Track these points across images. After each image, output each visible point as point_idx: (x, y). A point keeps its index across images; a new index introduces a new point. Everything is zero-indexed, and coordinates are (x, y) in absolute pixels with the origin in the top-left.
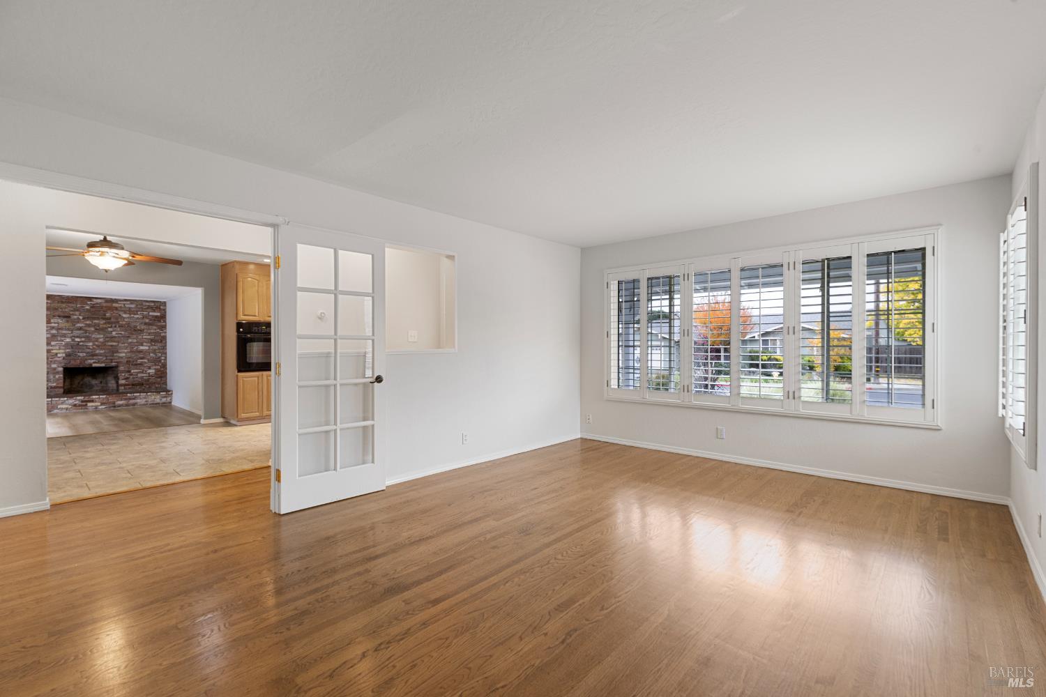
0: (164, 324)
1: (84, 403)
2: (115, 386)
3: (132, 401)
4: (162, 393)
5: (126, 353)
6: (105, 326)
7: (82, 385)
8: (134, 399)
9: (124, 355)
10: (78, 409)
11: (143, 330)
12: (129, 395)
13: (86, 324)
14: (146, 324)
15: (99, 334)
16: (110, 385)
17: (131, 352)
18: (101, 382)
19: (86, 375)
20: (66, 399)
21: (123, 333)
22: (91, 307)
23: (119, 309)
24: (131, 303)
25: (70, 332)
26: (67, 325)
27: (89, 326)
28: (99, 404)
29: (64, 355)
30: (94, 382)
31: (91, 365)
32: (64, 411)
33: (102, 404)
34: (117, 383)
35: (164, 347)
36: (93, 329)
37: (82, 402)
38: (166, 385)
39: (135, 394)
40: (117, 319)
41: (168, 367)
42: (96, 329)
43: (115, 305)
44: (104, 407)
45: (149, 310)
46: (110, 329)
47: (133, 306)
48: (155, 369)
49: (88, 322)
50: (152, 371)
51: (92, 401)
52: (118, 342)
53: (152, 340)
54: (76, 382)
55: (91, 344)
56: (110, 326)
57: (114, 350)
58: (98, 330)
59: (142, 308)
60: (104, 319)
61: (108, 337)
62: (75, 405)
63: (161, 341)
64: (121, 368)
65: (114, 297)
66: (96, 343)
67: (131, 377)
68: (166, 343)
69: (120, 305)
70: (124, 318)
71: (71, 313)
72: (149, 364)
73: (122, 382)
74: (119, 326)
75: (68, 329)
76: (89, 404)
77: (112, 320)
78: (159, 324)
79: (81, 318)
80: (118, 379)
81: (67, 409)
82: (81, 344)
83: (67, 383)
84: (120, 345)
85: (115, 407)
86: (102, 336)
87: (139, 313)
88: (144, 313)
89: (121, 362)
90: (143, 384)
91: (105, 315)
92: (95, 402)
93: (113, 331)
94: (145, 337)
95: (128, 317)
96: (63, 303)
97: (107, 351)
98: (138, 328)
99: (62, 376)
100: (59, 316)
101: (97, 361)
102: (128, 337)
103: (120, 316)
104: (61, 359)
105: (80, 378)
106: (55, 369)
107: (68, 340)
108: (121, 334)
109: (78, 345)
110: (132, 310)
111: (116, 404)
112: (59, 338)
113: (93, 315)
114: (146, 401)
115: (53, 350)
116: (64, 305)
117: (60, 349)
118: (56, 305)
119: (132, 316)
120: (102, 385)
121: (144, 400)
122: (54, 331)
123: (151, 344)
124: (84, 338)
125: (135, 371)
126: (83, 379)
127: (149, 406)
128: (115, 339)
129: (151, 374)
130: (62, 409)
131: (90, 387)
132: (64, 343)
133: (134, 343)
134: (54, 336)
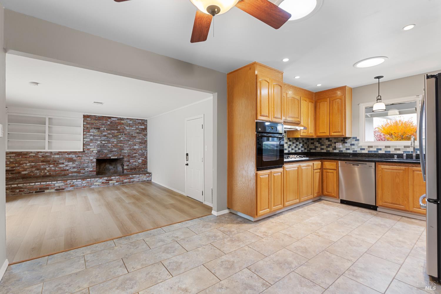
0: (146, 133)
1: (108, 182)
2: (121, 169)
3: (132, 180)
4: (147, 175)
5: (127, 150)
6: (117, 134)
7: (105, 169)
8: (133, 178)
9: (127, 151)
10: (104, 185)
11: (136, 136)
12: (130, 176)
13: (108, 133)
14: (137, 133)
16: (119, 169)
17: (130, 149)
18: (114, 167)
19: (107, 163)
20: (98, 179)
22: (111, 123)
23: (124, 124)
25: (100, 138)
26: (99, 133)
27: (109, 134)
28: (115, 182)
29: (97, 152)
30: (111, 167)
31: (110, 157)
32: (97, 186)
33: (117, 182)
34: (123, 168)
35: (146, 147)
36: (111, 136)
37: (107, 180)
38: (147, 169)
39: (134, 176)
40: (123, 130)
41: (148, 158)
42: (113, 136)
43: (122, 122)
44: (118, 183)
45: (139, 125)
46: (120, 136)
47: (131, 122)
48: (142, 160)
49: (109, 132)
50: (140, 161)
51: (111, 180)
52: (124, 144)
53: (140, 143)
54: (102, 167)
55: (110, 145)
56: (120, 134)
57: (122, 149)
58: (114, 136)
59: (135, 123)
60: (117, 130)
61: (118, 141)
62: (103, 183)
63: (145, 143)
64: (125, 159)
65: (122, 117)
66: (113, 144)
67: (130, 164)
68: (147, 144)
69: (125, 122)
70: (127, 129)
71: (100, 126)
72: (139, 157)
73: (125, 167)
74: (124, 134)
75: (99, 136)
76: (110, 182)
77: (121, 131)
78: (144, 133)
79: (105, 129)
80: (124, 165)
81: (99, 185)
82: (105, 145)
83: (98, 168)
84: (125, 145)
85: (123, 183)
86: (115, 140)
87: (134, 126)
88: (137, 126)
89: (125, 155)
90: (135, 169)
91: (117, 128)
92: (113, 181)
93: (121, 137)
94: (137, 141)
95: (129, 129)
96: (96, 120)
97: (118, 149)
98: (134, 135)
99: (95, 164)
100: (94, 128)
101: (113, 155)
102: (129, 140)
103: (125, 128)
104: (95, 154)
105: (103, 165)
106: (92, 160)
107: (99, 142)
108: (125, 139)
109: (104, 145)
110: (131, 124)
111: (124, 182)
112: (94, 141)
113: (111, 127)
114: (139, 180)
115: (91, 148)
116: (97, 121)
117: (94, 148)
118: (93, 121)
119: (131, 128)
120: (115, 169)
121: (138, 179)
122: (92, 137)
123: (140, 145)
124: (107, 141)
125: (132, 161)
126: (105, 165)
127: (140, 182)
128: (122, 142)
129: (140, 162)
130: (96, 185)
131: (110, 171)
132: (96, 144)
133: (131, 144)
134: (91, 140)
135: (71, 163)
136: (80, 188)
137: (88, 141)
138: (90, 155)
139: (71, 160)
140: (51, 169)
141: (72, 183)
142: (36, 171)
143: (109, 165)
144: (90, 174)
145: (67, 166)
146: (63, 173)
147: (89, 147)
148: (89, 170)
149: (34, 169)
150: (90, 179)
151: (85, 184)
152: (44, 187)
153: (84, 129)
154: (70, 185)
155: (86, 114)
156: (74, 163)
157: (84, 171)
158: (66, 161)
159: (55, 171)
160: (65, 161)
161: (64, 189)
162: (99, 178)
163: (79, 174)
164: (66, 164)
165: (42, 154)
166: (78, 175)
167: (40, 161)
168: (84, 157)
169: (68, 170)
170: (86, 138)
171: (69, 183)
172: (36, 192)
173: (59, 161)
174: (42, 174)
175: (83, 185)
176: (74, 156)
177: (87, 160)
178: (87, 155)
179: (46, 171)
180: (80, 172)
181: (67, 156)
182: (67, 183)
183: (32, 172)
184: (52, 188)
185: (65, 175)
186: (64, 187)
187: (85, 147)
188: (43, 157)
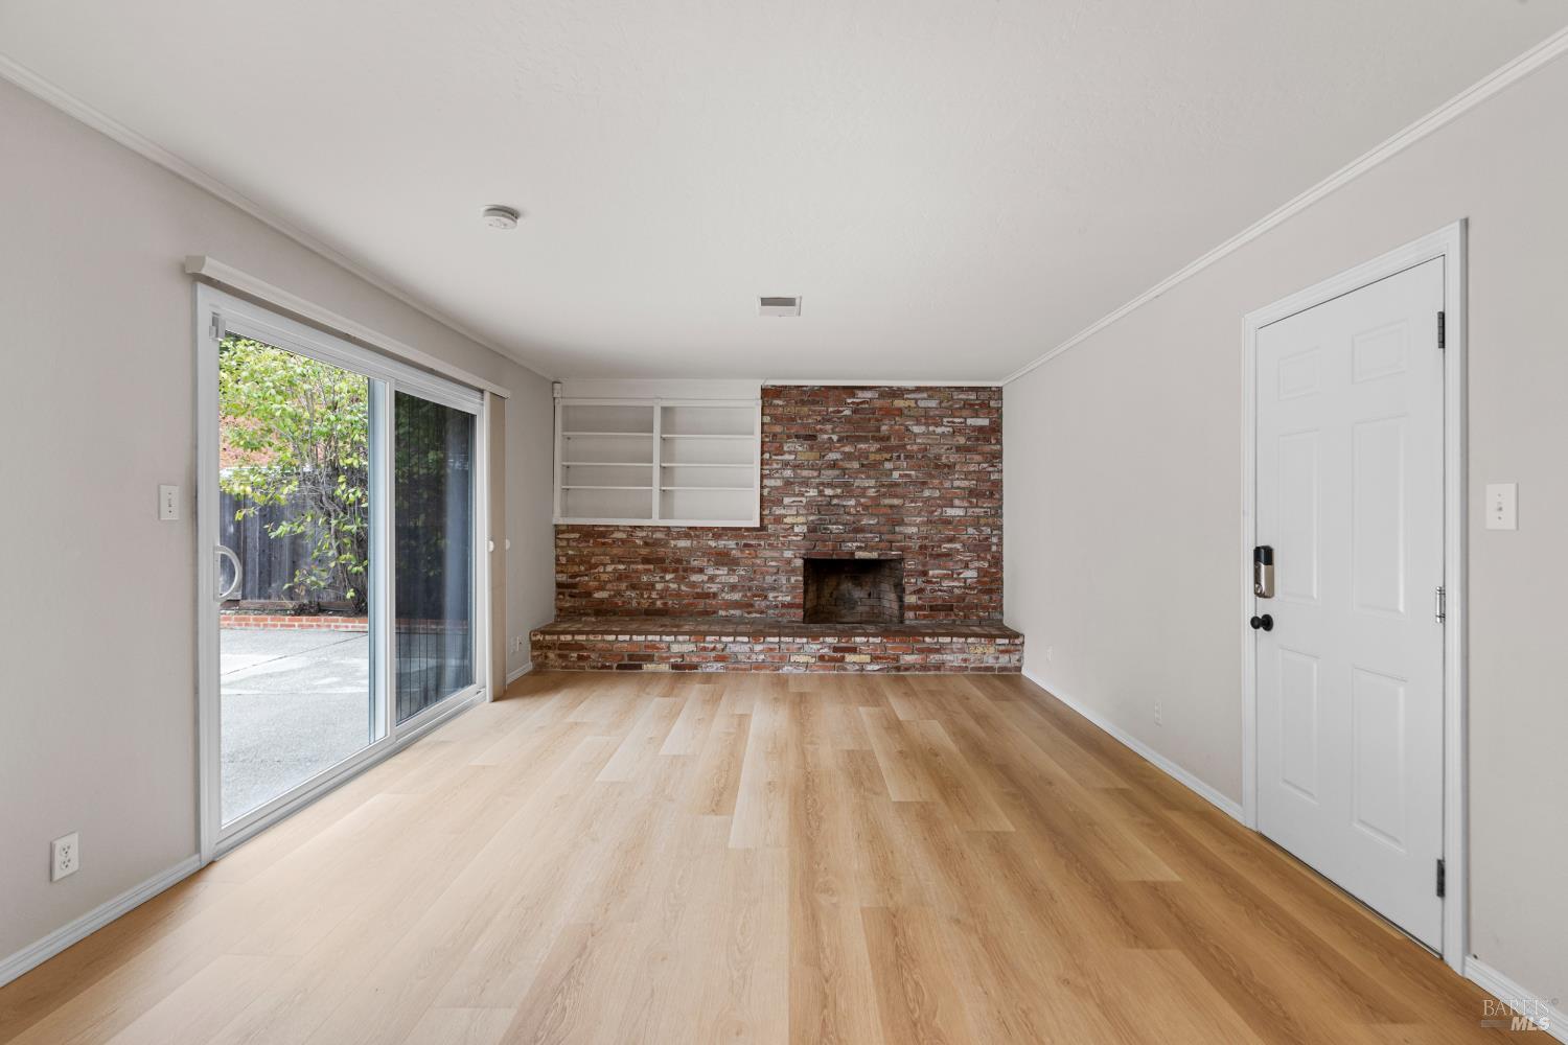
0: (999, 447)
1: (839, 655)
2: (895, 606)
3: (934, 658)
4: (999, 641)
5: (918, 526)
6: (878, 457)
7: (836, 599)
8: (938, 651)
9: (915, 530)
10: (825, 668)
11: (954, 465)
12: (927, 639)
13: (845, 453)
14: (959, 449)
15: (868, 477)
16: (886, 603)
17: (929, 522)
18: (870, 595)
20: (805, 640)
21: (913, 473)
22: (855, 412)
23: (906, 412)
24: (930, 397)
25: (815, 474)
26: (812, 456)
27: (848, 457)
28: (867, 658)
29: (804, 529)
30: (857, 593)
31: (853, 554)
32: (802, 670)
33: (875, 659)
34: (901, 599)
35: (997, 512)
36: (856, 465)
37: (836, 649)
38: (1002, 613)
39: (941, 640)
40: (901, 438)
41: (1005, 564)
42: (863, 465)
43: (899, 403)
44: (877, 667)
45: (965, 413)
46: (888, 465)
47: (933, 404)
48: (978, 569)
49: (847, 449)
50: (971, 574)
51: (853, 650)
52: (903, 497)
53: (972, 493)
54: (827, 591)
55: (852, 502)
56: (888, 456)
57: (895, 520)
58: (870, 467)
59: (950, 408)
60: (876, 439)
61: (883, 486)
62: (822, 658)
63: (992, 494)
64: (910, 565)
65: (895, 384)
66: (862, 500)
67: (929, 587)
68: (1001, 499)
69: (907, 403)
70: (916, 435)
71: (818, 427)
72: (966, 557)
73: (911, 599)
74: (906, 457)
75: (813, 469)
76: (850, 658)
77: (894, 442)
78: (987, 448)
79: (835, 438)
80: (903, 590)
81: (807, 665)
82: (835, 501)
83: (811, 595)
84: (907, 504)
85: (898, 669)
86: (872, 482)
87: (945, 420)
88: (956, 420)
89: (909, 548)
90: (951, 608)
91: (878, 429)
92: (860, 653)
93: (894, 469)
94: (957, 483)
95: (923, 434)
96: (803, 403)
97: (883, 520)
98: (944, 460)
99: (801, 578)
100: (797, 437)
101: (863, 545)
102: (924, 483)
103: (908, 430)
104: (799, 538)
105: (832, 582)
106: (789, 562)
107: (813, 493)
108: (909, 476)
109: (829, 504)
110: (931, 414)
111: (902, 662)
112: (797, 489)
113: (856, 430)
114: (965, 660)
115: (786, 516)
116: (806, 409)
117: (797, 515)
118: (792, 410)
119: (931, 428)
120: (872, 601)
121: (961, 656)
122: (788, 473)
123: (971, 502)
124: (840, 487)
125: (937, 572)
126: (838, 584)
127: (969, 672)
128: (899, 490)
129: (969, 581)
130: (798, 664)
131: (853, 608)
132: (804, 500)
133: (934, 498)
134: (788, 483)
135: (723, 571)
136: (745, 670)
137: (776, 488)
138: (783, 544)
139: (723, 558)
140: (667, 589)
141: (719, 646)
142: (628, 593)
143: (850, 584)
144: (783, 615)
145: (712, 579)
146: (701, 604)
147: (778, 511)
148: (780, 598)
149: (623, 586)
150: (776, 639)
151: (762, 657)
152: (641, 653)
153: (763, 443)
154: (713, 654)
155: (770, 383)
156: (735, 571)
157: (763, 604)
158: (708, 561)
159: (678, 594)
160: (706, 560)
161: (695, 667)
162: (808, 637)
163: (749, 613)
164: (710, 571)
165: (644, 534)
166: (746, 615)
167: (639, 560)
168: (765, 549)
169: (715, 595)
170: (769, 476)
171: (712, 646)
172: (620, 667)
173: (689, 562)
174: (645, 604)
175: (754, 657)
176: (731, 544)
177: (773, 559)
178: (772, 540)
179: (654, 595)
180: (752, 606)
181: (713, 544)
182: (707, 645)
183: (619, 593)
184: (663, 660)
185: (706, 613)
186: (695, 660)
187: (766, 512)
188: (646, 544)
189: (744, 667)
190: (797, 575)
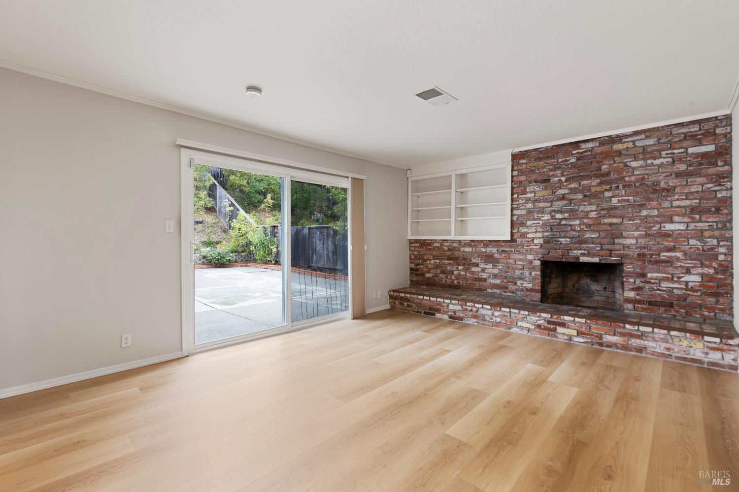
1: (552, 326)
3: (635, 342)
5: (636, 238)
6: (599, 189)
7: (578, 289)
8: (639, 337)
9: (633, 241)
10: (542, 334)
11: (674, 188)
12: (628, 326)
13: (571, 189)
14: (679, 175)
15: (590, 204)
17: (647, 235)
19: (583, 274)
21: (631, 198)
22: (578, 159)
23: (624, 152)
24: (647, 137)
25: (549, 204)
26: (546, 193)
27: (574, 191)
28: (575, 333)
29: (541, 241)
30: (595, 287)
31: (578, 258)
32: (525, 332)
33: (580, 334)
35: (726, 225)
36: (580, 196)
37: (549, 322)
38: (731, 316)
39: (642, 328)
40: (620, 173)
42: (586, 196)
43: (617, 147)
44: (582, 340)
45: (685, 144)
46: (607, 194)
47: (651, 142)
48: (703, 275)
49: (573, 186)
50: (694, 279)
51: (563, 325)
52: (622, 217)
53: (693, 210)
54: (570, 284)
55: (577, 222)
56: (608, 187)
57: (615, 233)
58: (589, 196)
59: (670, 142)
60: (596, 176)
61: (603, 209)
62: (539, 326)
63: (718, 210)
64: (628, 268)
65: (613, 133)
66: (585, 221)
67: (647, 286)
68: (731, 214)
69: (625, 146)
70: (634, 169)
71: (551, 173)
72: (689, 263)
73: (630, 294)
74: (624, 187)
75: (547, 201)
76: (560, 330)
77: (613, 176)
78: (713, 170)
80: (623, 287)
81: (529, 329)
82: (563, 222)
84: (625, 222)
85: (601, 344)
86: (594, 208)
87: (664, 153)
88: (676, 151)
89: (628, 255)
90: (671, 305)
91: (600, 169)
92: (568, 328)
93: (613, 197)
94: (675, 203)
95: (642, 167)
96: (540, 159)
97: (603, 234)
98: (662, 185)
99: (539, 273)
100: (536, 182)
101: (586, 252)
102: (642, 206)
103: (626, 165)
104: (538, 247)
105: (575, 277)
106: (531, 262)
107: (547, 217)
108: (628, 200)
109: (559, 224)
110: (649, 150)
111: (604, 340)
112: (536, 215)
113: (580, 171)
114: (669, 349)
115: (528, 233)
116: (542, 163)
117: (536, 232)
118: (534, 164)
119: (649, 162)
121: (664, 345)
122: (530, 205)
123: (692, 218)
124: (567, 212)
125: (655, 275)
127: (674, 360)
128: (618, 212)
129: (690, 284)
130: (522, 328)
132: (541, 222)
133: (652, 216)
134: (530, 212)
135: (490, 266)
136: (489, 325)
137: (522, 215)
138: (527, 251)
139: (489, 258)
140: (459, 274)
141: (474, 309)
142: (441, 275)
143: (588, 280)
144: (526, 296)
145: (483, 270)
146: (477, 284)
147: (524, 230)
148: (525, 285)
149: (439, 271)
151: (499, 320)
152: (434, 307)
153: (512, 188)
154: (471, 313)
155: (517, 150)
156: (496, 266)
157: (514, 287)
158: (481, 260)
159: (465, 278)
160: (480, 259)
161: (461, 319)
163: (505, 292)
164: (482, 266)
165: (448, 244)
166: (503, 293)
167: (446, 258)
168: (515, 253)
169: (485, 280)
170: (518, 209)
171: (470, 308)
172: (425, 313)
173: (471, 260)
174: (449, 282)
175: (494, 319)
176: (494, 250)
177: (520, 260)
178: (519, 248)
179: (453, 278)
180: (507, 288)
181: (483, 250)
182: (467, 308)
183: (436, 275)
184: (445, 313)
185: (480, 290)
186: (461, 315)
187: (515, 231)
188: (449, 249)
189: (488, 323)
190: (536, 271)
